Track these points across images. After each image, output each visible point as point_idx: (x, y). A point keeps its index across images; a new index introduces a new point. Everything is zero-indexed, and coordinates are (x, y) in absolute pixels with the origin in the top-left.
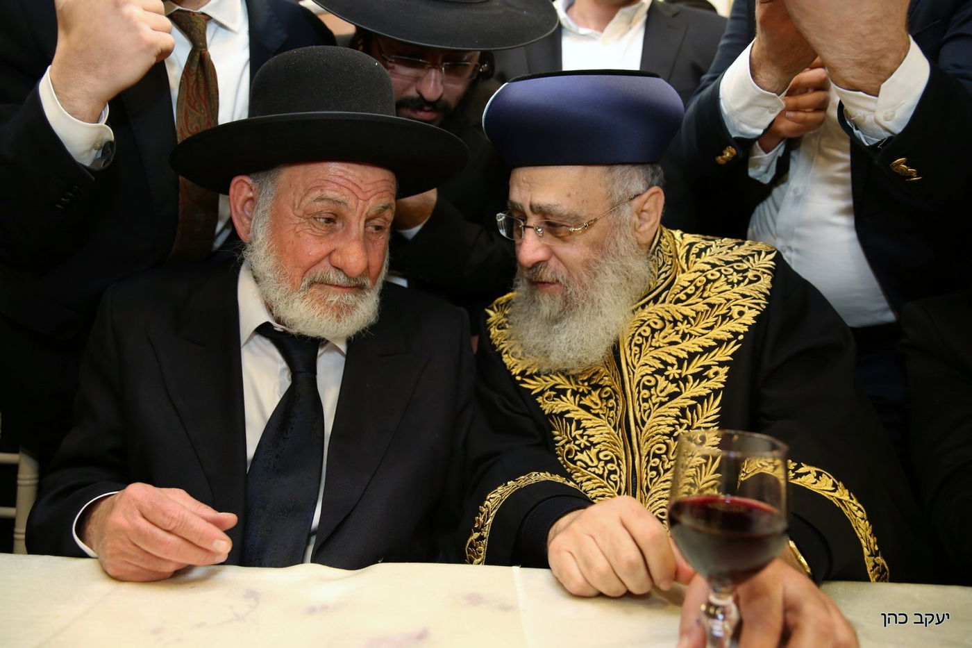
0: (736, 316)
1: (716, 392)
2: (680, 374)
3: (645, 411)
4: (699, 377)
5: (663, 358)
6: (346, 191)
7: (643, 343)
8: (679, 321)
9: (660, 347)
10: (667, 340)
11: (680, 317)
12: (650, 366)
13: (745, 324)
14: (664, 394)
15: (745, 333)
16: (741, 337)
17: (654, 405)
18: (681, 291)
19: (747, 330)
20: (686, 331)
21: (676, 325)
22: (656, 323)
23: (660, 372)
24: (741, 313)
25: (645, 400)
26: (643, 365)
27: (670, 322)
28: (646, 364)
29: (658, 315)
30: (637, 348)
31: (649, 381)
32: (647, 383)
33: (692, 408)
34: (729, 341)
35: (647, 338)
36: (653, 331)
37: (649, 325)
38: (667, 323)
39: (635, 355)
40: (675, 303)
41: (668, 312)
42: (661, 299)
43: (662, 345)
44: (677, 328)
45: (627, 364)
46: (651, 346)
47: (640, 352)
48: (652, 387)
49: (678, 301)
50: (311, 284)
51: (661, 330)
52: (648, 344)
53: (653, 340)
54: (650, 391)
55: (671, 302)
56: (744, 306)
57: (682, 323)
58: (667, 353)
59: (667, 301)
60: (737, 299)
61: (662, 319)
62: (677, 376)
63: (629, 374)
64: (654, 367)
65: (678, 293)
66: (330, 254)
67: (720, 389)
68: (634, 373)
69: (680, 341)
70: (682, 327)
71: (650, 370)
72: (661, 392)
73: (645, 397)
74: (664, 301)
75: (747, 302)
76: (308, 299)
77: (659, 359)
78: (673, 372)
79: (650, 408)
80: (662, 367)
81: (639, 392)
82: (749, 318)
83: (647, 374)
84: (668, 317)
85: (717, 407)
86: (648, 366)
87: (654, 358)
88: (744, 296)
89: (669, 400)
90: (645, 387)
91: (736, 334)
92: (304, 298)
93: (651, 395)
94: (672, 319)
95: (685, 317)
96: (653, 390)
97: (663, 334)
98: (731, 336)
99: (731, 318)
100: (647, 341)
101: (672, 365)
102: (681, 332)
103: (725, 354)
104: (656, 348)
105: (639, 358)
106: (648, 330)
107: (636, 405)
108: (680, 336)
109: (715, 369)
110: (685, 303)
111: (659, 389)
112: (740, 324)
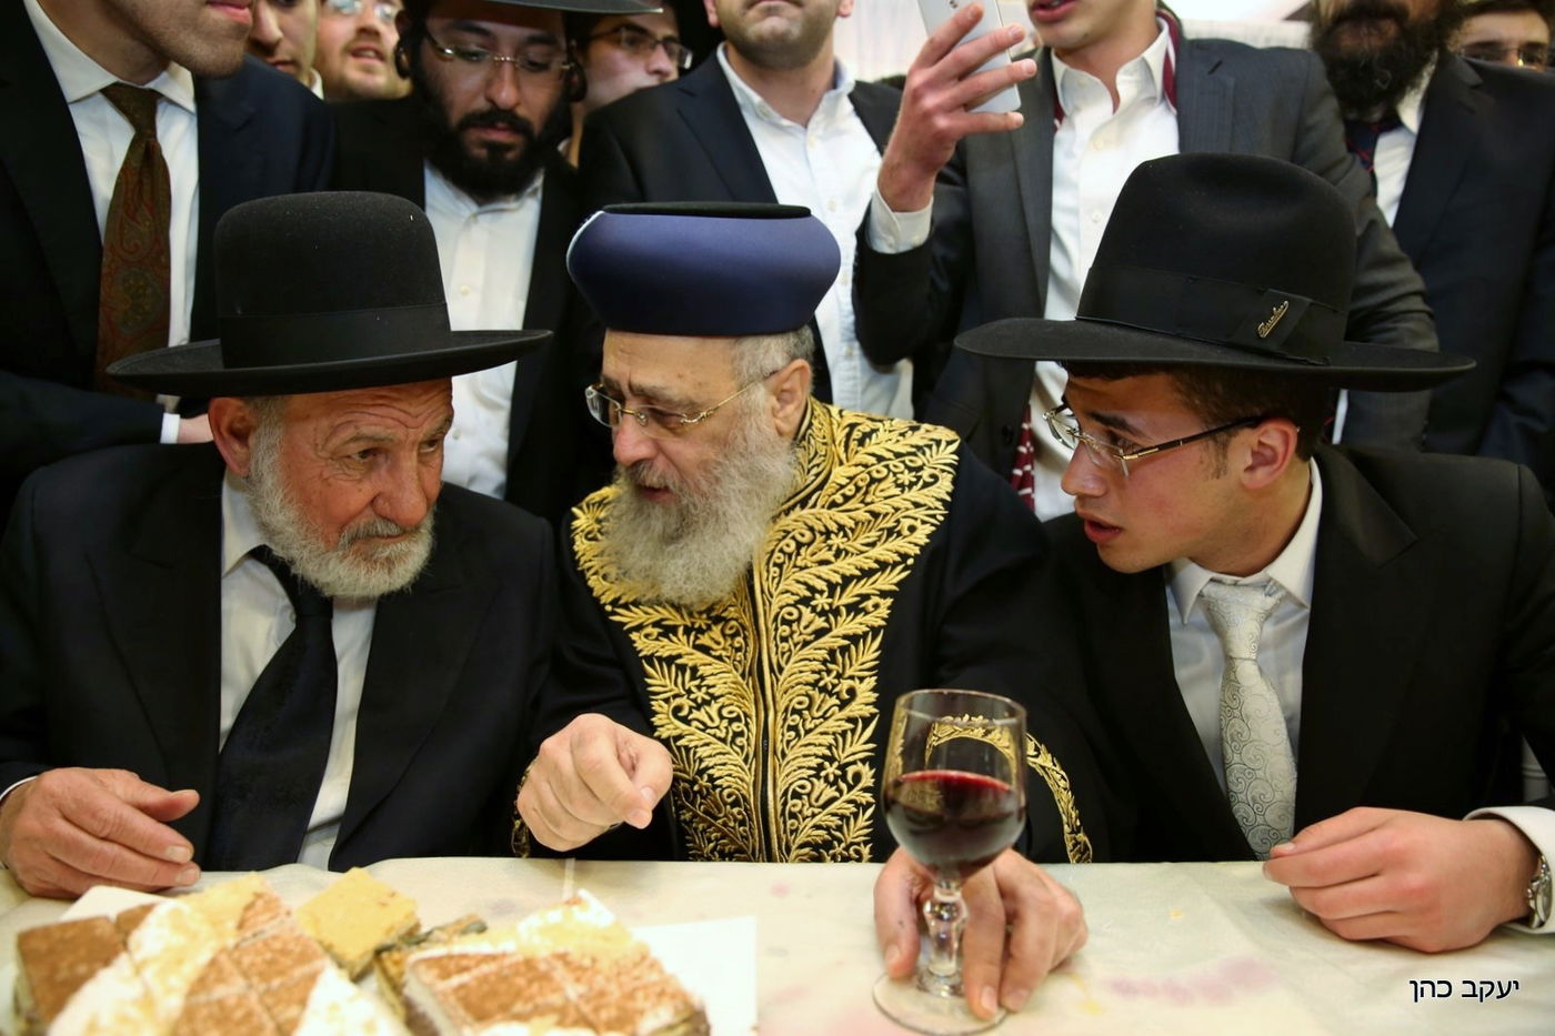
0: (906, 532)
1: (875, 631)
2: (830, 605)
3: (783, 654)
4: (854, 609)
5: (811, 583)
6: (390, 422)
7: (784, 563)
8: (832, 532)
9: (806, 567)
10: (816, 558)
11: (834, 527)
12: (793, 594)
13: (916, 545)
14: (809, 630)
15: (916, 557)
16: (910, 561)
17: (795, 645)
18: (837, 491)
19: (918, 552)
20: (842, 547)
21: (828, 538)
22: (803, 535)
23: (805, 601)
24: (912, 529)
25: (784, 639)
26: (783, 593)
27: (821, 533)
28: (787, 592)
29: (806, 524)
30: (777, 569)
31: (790, 614)
32: (787, 617)
33: (844, 650)
34: (895, 564)
35: (790, 555)
36: (799, 545)
37: (793, 538)
38: (818, 535)
39: (774, 578)
40: (829, 508)
41: (820, 520)
42: (811, 502)
43: (809, 564)
44: (829, 542)
45: (763, 592)
46: (795, 566)
47: (780, 575)
48: (793, 621)
49: (833, 505)
50: (353, 540)
51: (809, 544)
52: (792, 563)
53: (799, 558)
54: (791, 626)
55: (823, 507)
56: (916, 519)
57: (837, 535)
58: (815, 575)
59: (819, 504)
60: (907, 509)
61: (811, 529)
62: (827, 607)
63: (764, 604)
64: (797, 595)
65: (833, 494)
66: (372, 502)
67: (880, 627)
68: (770, 604)
69: (833, 559)
70: (836, 541)
71: (792, 599)
72: (806, 627)
73: (784, 634)
74: (814, 506)
75: (921, 513)
76: (351, 558)
77: (805, 584)
78: (821, 601)
79: (790, 650)
80: (808, 594)
81: (776, 629)
82: (922, 535)
83: (788, 605)
84: (819, 527)
85: (876, 651)
86: (788, 595)
87: (798, 582)
88: (917, 505)
89: (816, 639)
90: (785, 622)
91: (905, 557)
92: (345, 556)
93: (792, 633)
94: (823, 529)
95: (841, 527)
96: (795, 626)
97: (811, 548)
98: (898, 559)
99: (899, 534)
100: (790, 558)
101: (821, 592)
102: (834, 548)
103: (888, 581)
104: (802, 569)
105: (778, 584)
106: (793, 545)
107: (772, 645)
108: (833, 552)
109: (875, 599)
110: (841, 508)
111: (803, 623)
112: (910, 543)
